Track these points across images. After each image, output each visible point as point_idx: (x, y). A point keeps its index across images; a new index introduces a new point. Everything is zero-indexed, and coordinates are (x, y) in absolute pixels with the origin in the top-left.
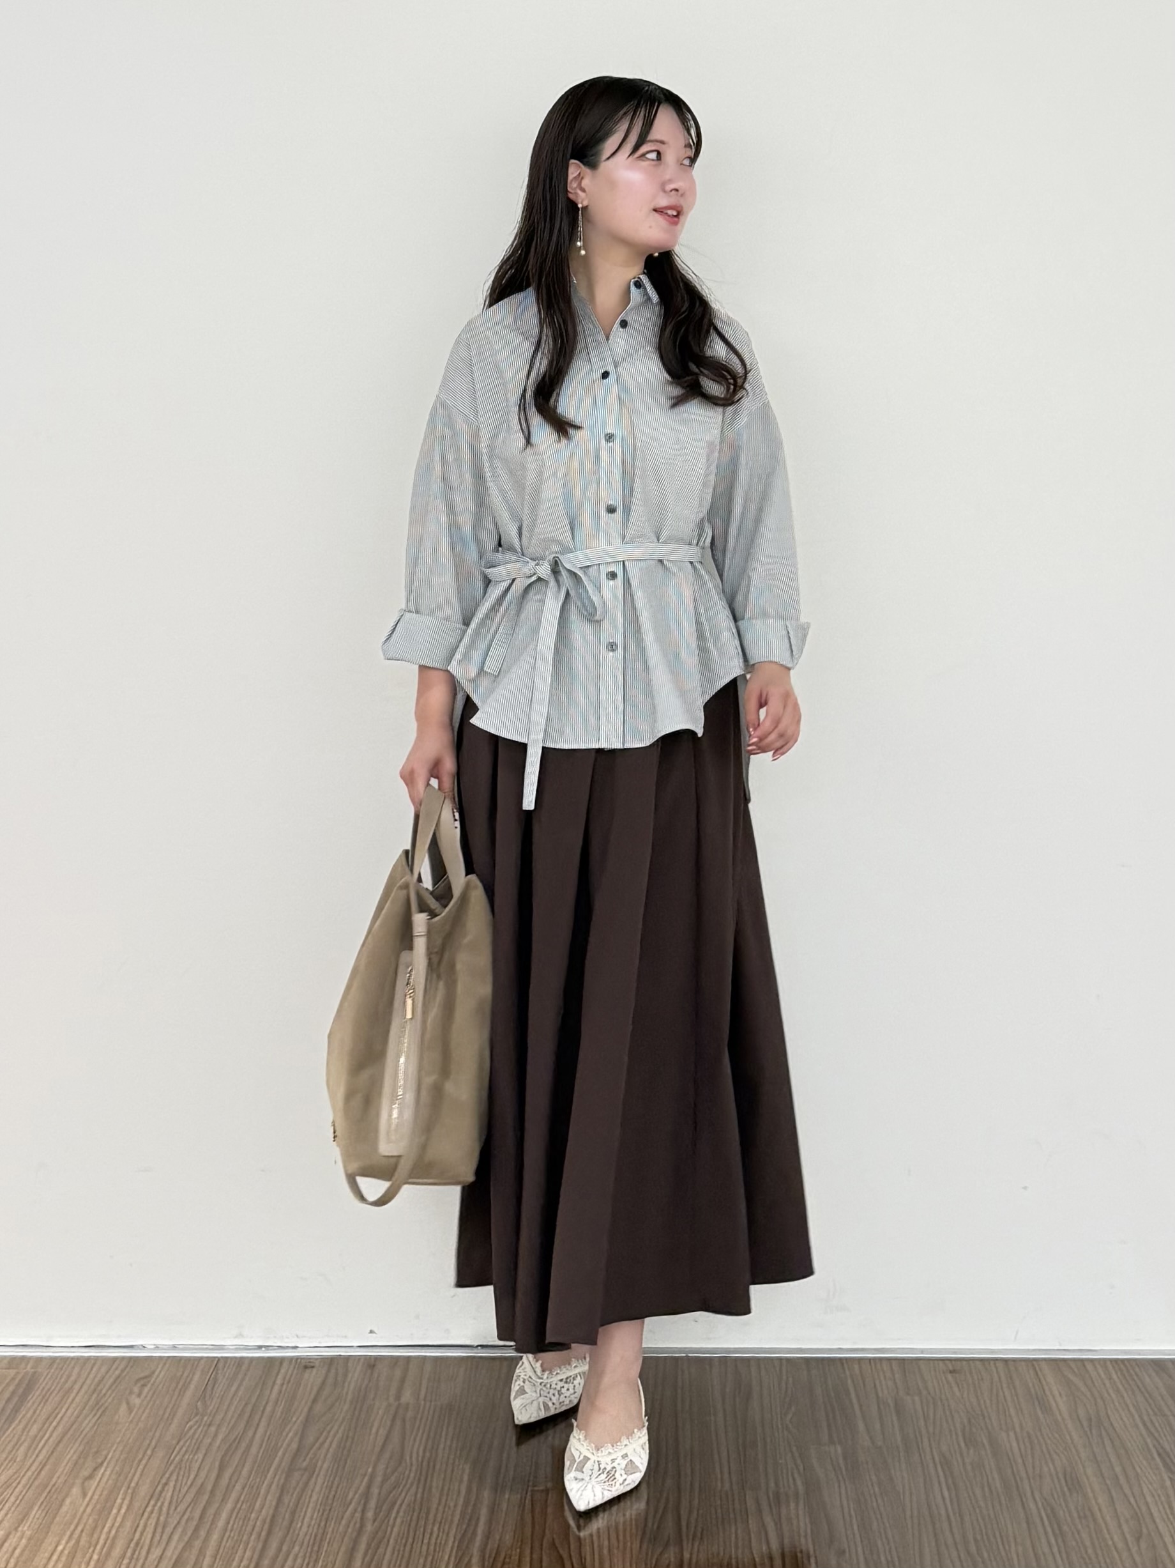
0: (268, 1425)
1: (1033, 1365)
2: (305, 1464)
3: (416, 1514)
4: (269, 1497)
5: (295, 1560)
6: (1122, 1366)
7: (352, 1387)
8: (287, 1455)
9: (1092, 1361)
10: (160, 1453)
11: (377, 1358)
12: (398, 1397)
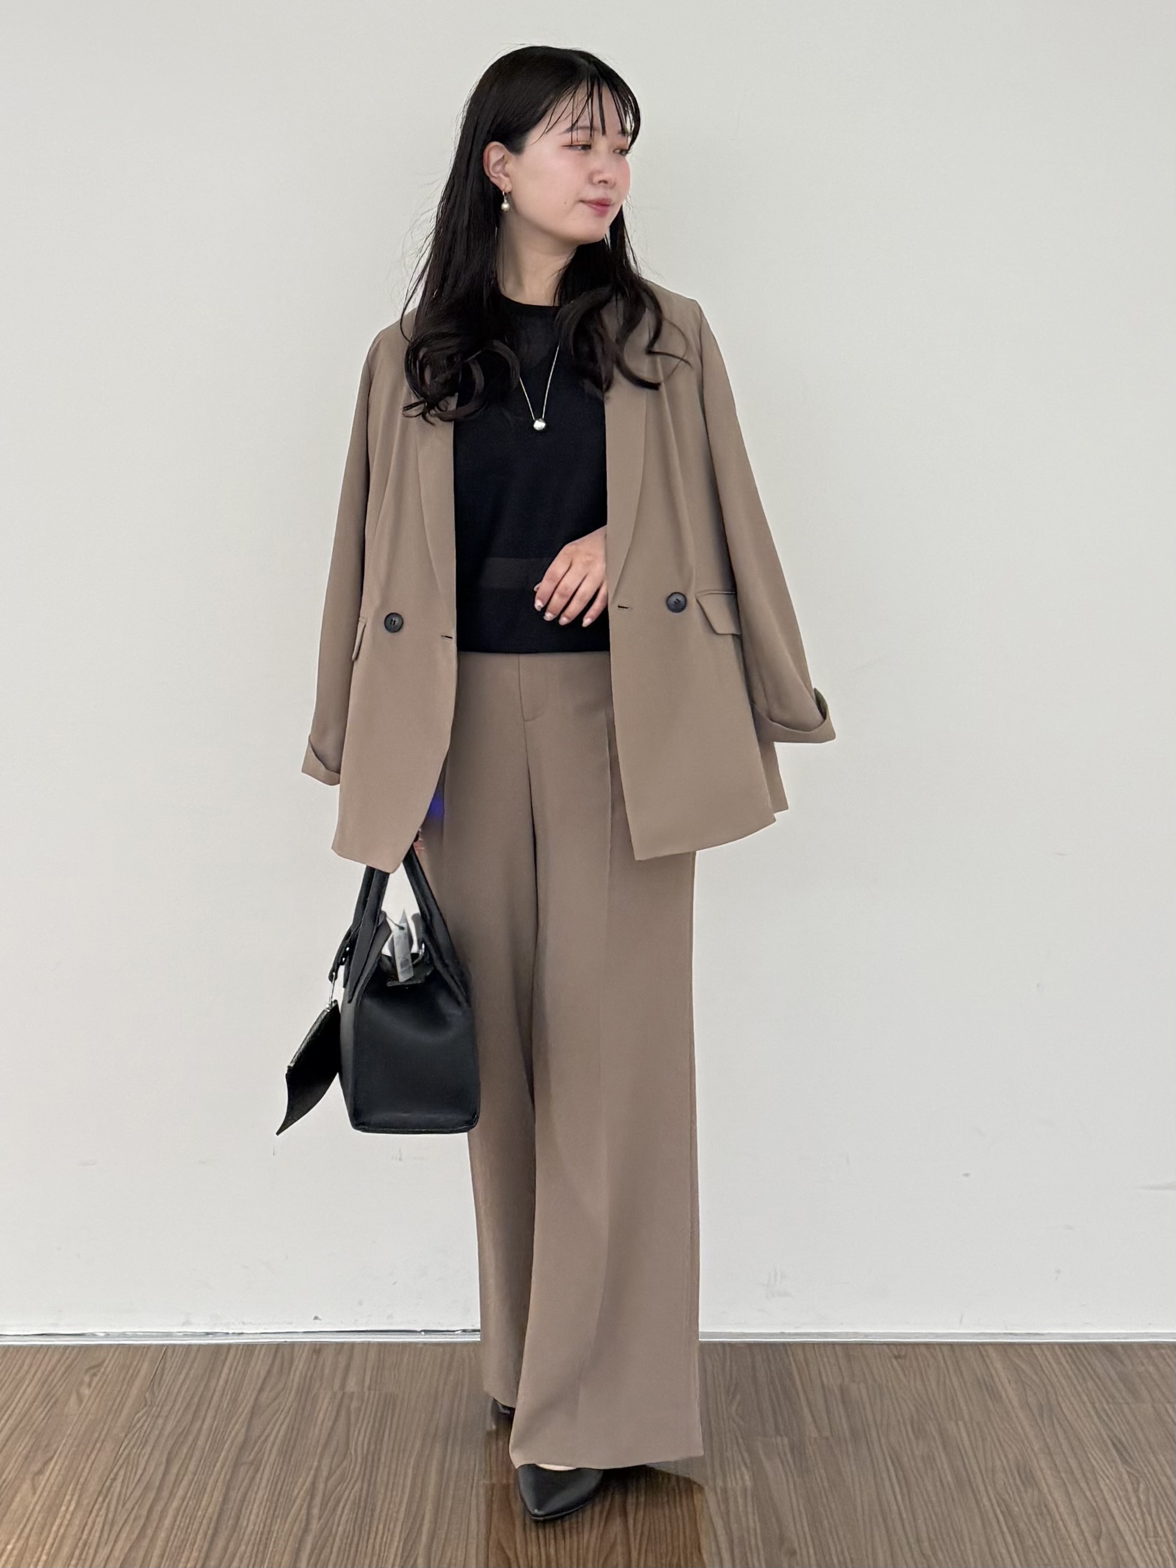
0: (216, 1416)
1: (979, 1350)
2: (252, 1457)
3: (361, 1512)
4: (216, 1494)
5: (241, 1561)
6: (1070, 1351)
7: (298, 1374)
8: (233, 1448)
9: (1039, 1344)
10: (109, 1446)
11: (322, 1343)
12: (343, 1385)
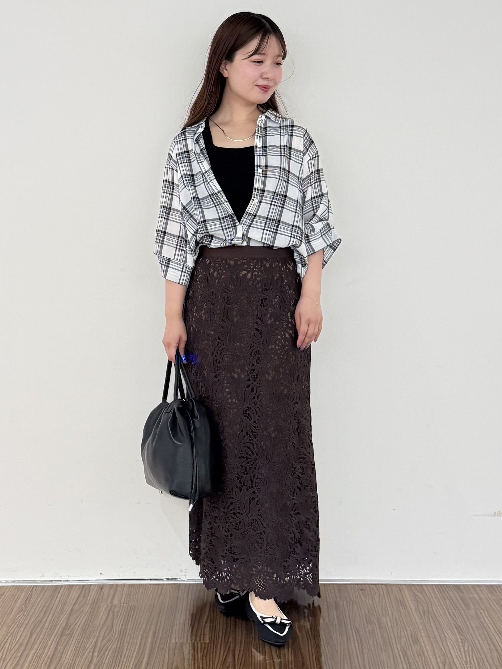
0: (53, 615)
1: (399, 587)
2: (68, 632)
3: (116, 654)
4: (51, 648)
6: (440, 588)
7: (92, 597)
8: (61, 628)
9: (426, 585)
10: (5, 628)
11: (103, 585)
12: (112, 602)
